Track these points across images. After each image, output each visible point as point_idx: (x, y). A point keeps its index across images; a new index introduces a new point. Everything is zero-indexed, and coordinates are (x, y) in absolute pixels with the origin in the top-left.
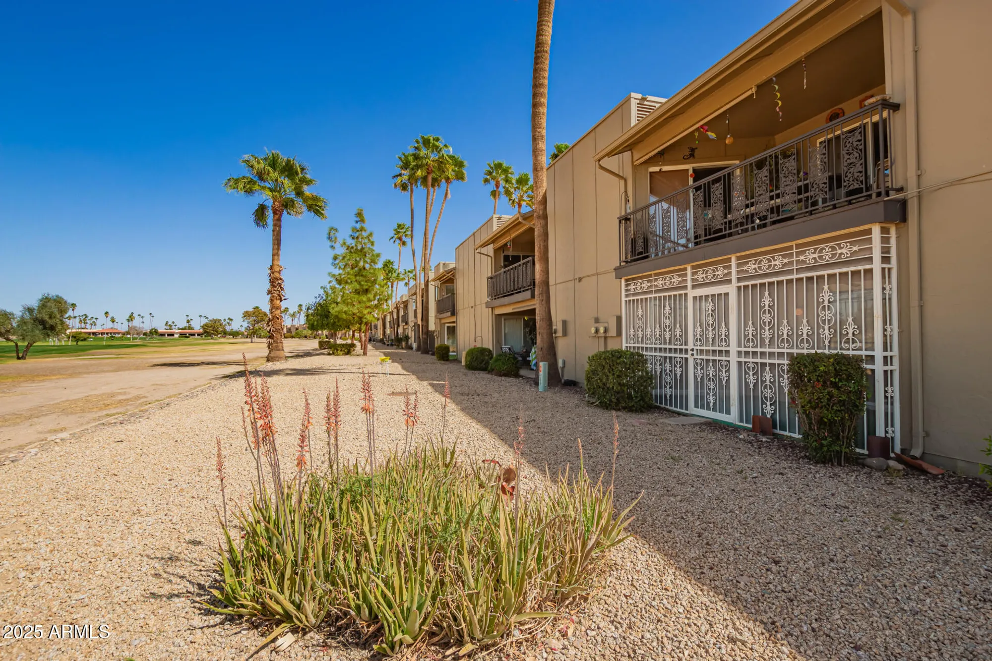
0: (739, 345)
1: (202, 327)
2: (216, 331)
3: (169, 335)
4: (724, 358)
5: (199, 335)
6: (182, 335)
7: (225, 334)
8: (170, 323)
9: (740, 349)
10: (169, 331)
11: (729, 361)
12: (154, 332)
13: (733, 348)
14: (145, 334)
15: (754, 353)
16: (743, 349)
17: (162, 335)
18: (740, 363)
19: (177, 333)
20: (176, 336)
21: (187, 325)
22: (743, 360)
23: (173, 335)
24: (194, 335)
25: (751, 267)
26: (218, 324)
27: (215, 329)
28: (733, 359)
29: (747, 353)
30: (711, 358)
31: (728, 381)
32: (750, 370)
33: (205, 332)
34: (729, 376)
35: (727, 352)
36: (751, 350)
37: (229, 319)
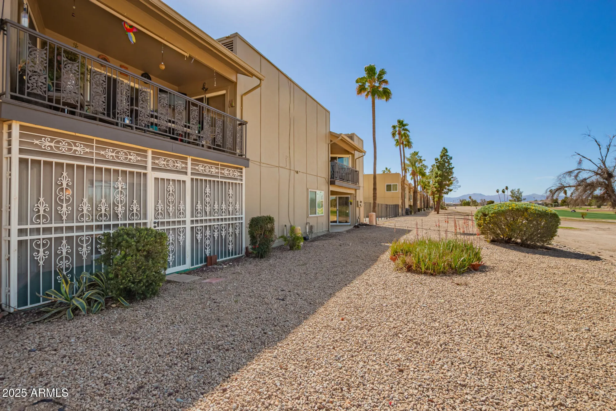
0: (192, 216)
4: (181, 226)
9: (192, 219)
11: (185, 228)
13: (188, 219)
15: (201, 221)
16: (194, 219)
18: (192, 228)
22: (194, 225)
25: (200, 168)
28: (188, 226)
29: (197, 221)
30: (171, 227)
31: (184, 242)
32: (198, 231)
34: (185, 238)
35: (184, 222)
36: (199, 218)
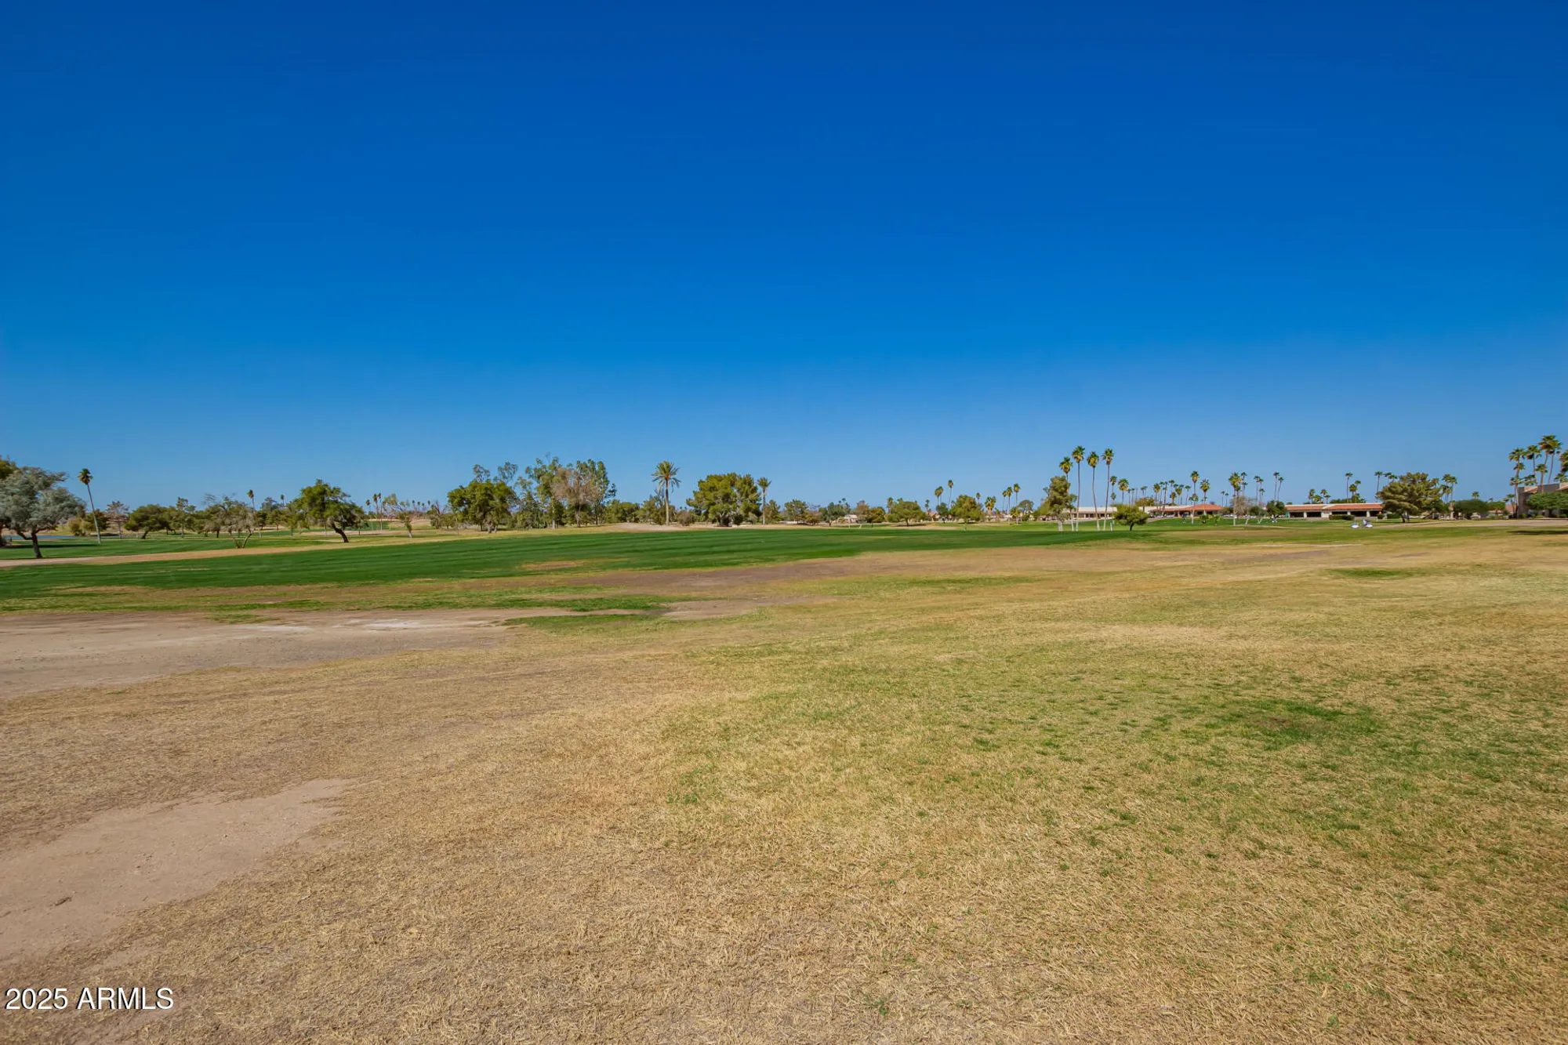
1: (1383, 495)
2: (1418, 504)
3: (1310, 514)
5: (1374, 513)
6: (1340, 515)
7: (1437, 509)
8: (1318, 493)
10: (1313, 507)
12: (1276, 509)
14: (1254, 511)
17: (1297, 514)
19: (1327, 511)
20: (1325, 516)
21: (1350, 495)
23: (1317, 514)
24: (1362, 514)
26: (1419, 485)
27: (1413, 498)
33: (1389, 506)
37: (1447, 477)
